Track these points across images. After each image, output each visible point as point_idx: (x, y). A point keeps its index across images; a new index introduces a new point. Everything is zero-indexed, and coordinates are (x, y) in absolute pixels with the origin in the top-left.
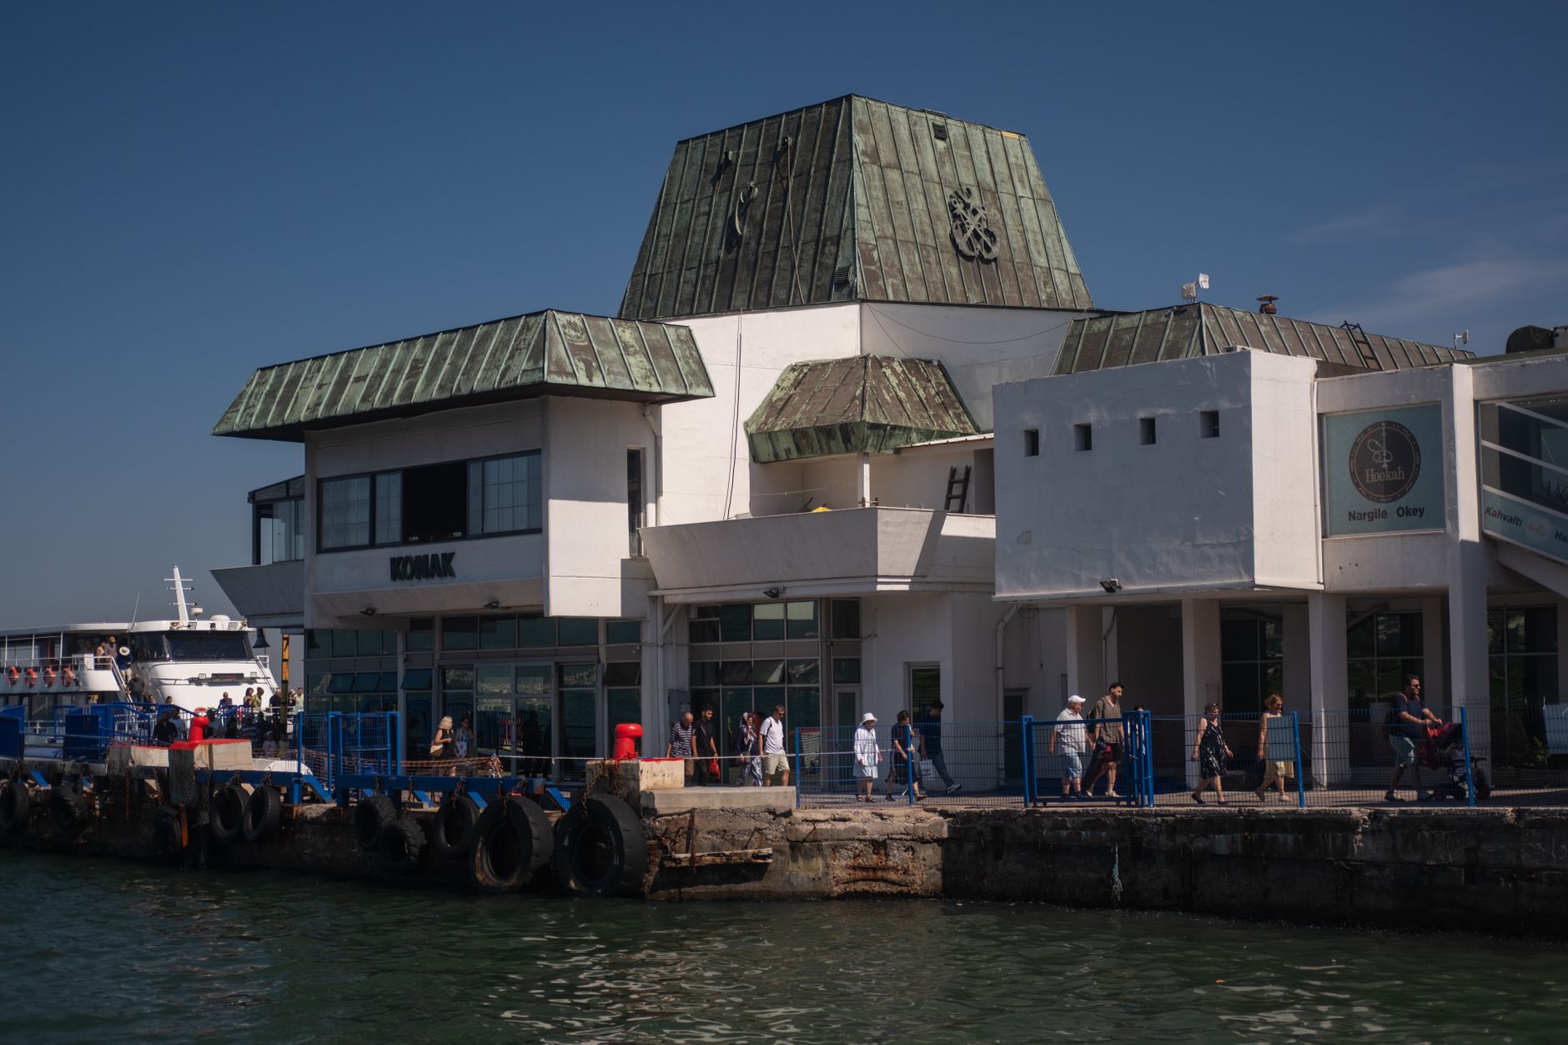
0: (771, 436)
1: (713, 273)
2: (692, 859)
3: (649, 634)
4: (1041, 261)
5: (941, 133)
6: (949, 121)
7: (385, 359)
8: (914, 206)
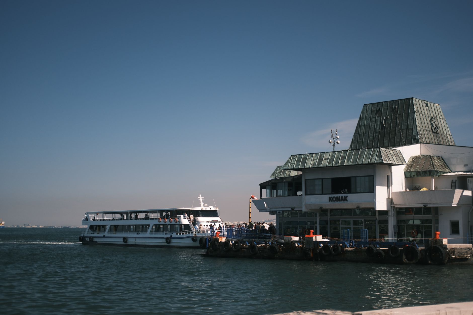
0: (410, 172)
1: (378, 135)
2: (455, 257)
3: (390, 214)
4: (445, 133)
5: (427, 105)
6: (428, 102)
7: (332, 155)
8: (425, 122)
